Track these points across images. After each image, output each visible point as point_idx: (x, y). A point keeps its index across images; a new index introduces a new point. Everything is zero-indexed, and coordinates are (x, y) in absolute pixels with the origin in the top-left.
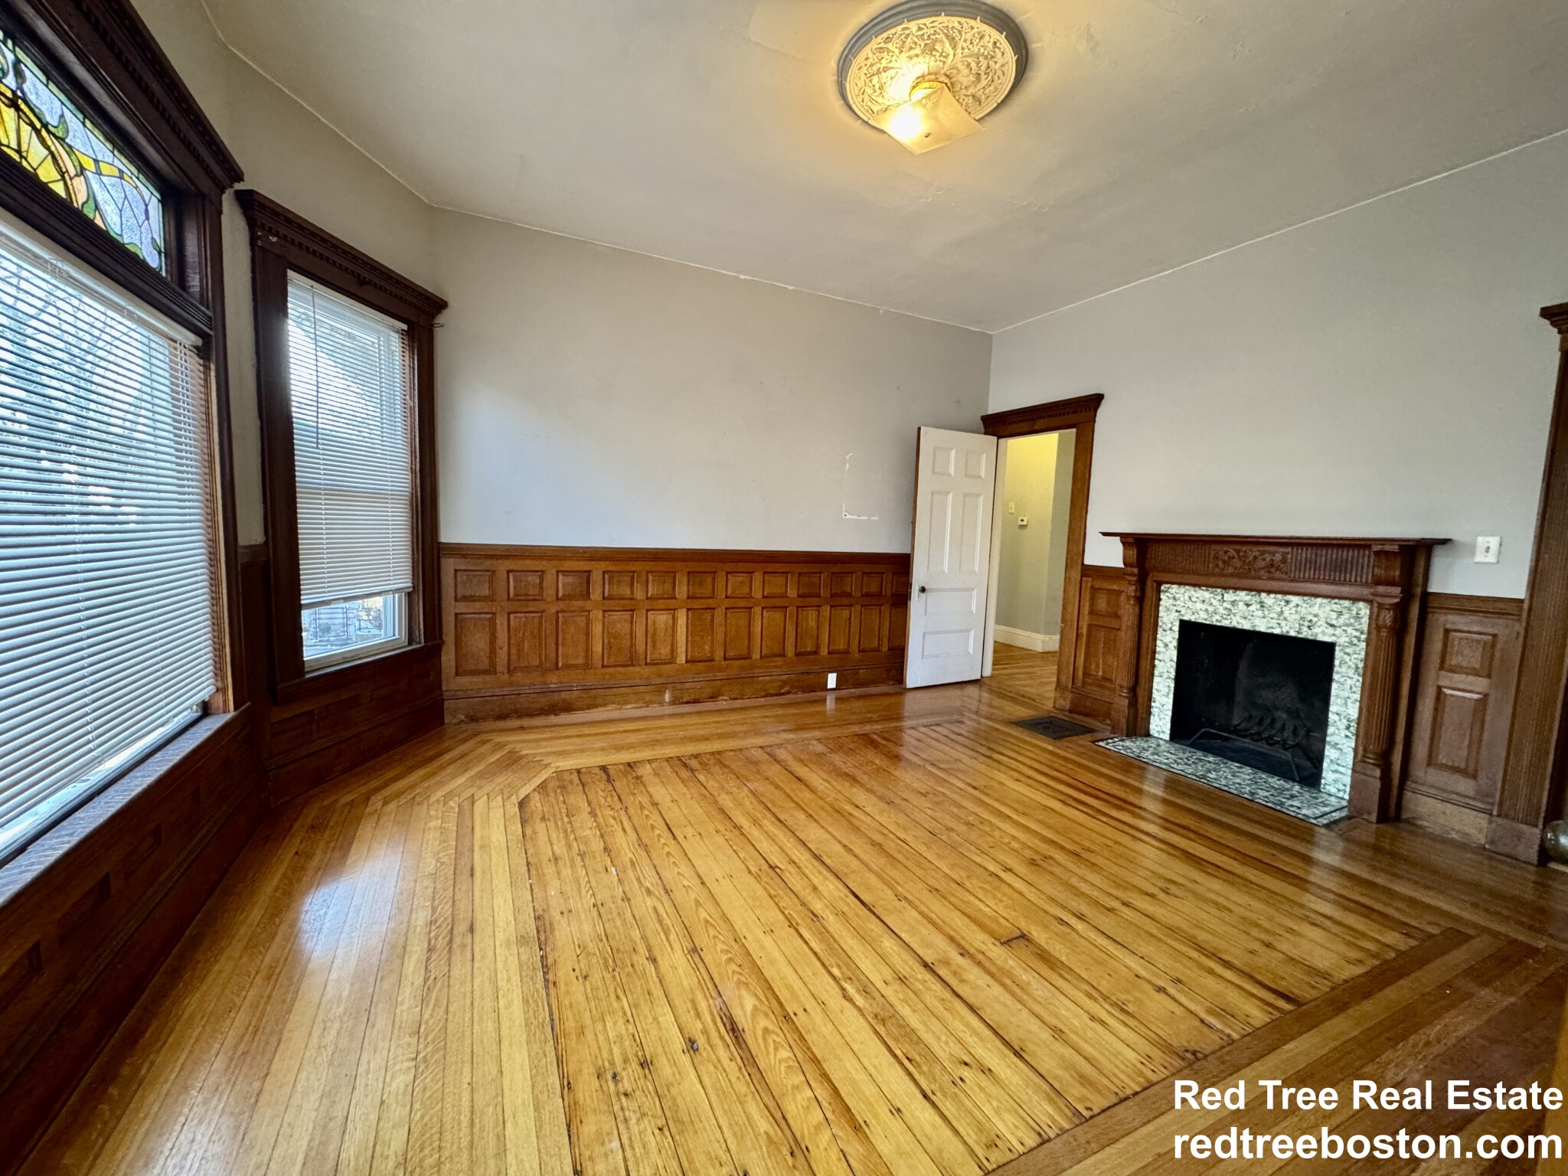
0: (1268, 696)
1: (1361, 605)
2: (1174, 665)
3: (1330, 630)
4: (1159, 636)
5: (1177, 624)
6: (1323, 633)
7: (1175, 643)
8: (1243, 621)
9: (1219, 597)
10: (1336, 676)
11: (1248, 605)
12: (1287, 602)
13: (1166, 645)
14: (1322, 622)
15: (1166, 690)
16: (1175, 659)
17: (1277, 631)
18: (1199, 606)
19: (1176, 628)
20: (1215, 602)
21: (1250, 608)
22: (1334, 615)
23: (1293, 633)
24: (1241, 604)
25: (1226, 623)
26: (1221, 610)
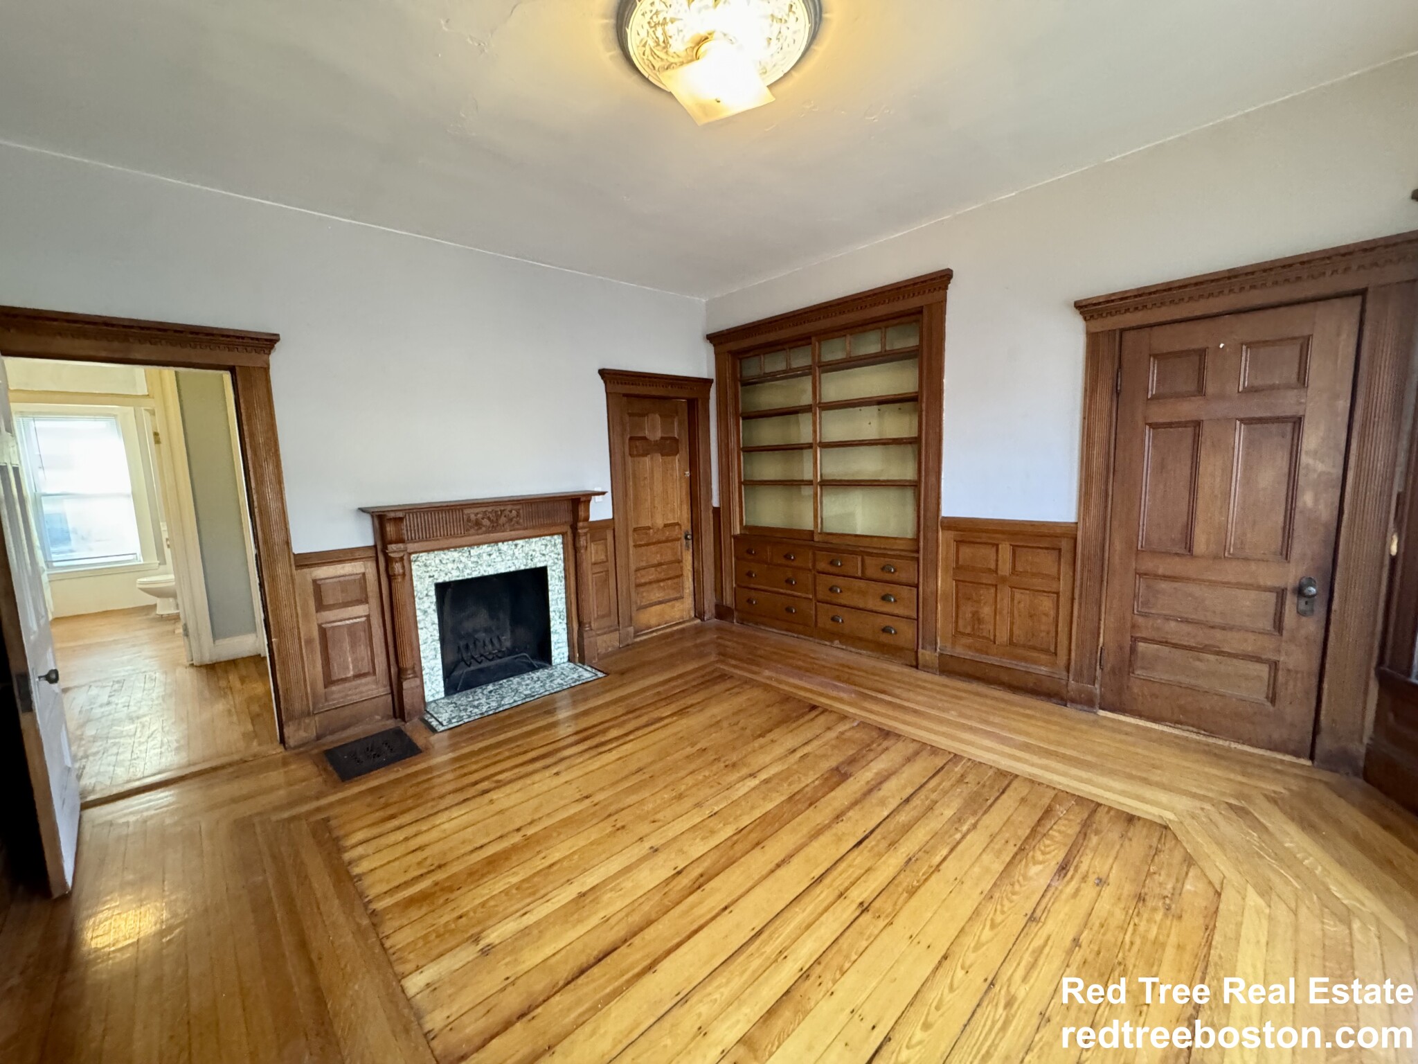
0: (468, 626)
1: (556, 537)
2: (437, 627)
3: (543, 558)
4: (417, 606)
5: (433, 588)
6: (540, 561)
7: (434, 607)
8: (489, 569)
9: (467, 554)
10: (550, 588)
11: (490, 555)
12: (516, 545)
13: (425, 612)
14: (538, 554)
15: (433, 653)
16: (436, 621)
17: (513, 569)
18: (450, 566)
19: (432, 593)
20: (463, 559)
21: (492, 557)
22: (543, 547)
23: (523, 568)
24: (485, 555)
25: (475, 574)
26: (470, 565)
